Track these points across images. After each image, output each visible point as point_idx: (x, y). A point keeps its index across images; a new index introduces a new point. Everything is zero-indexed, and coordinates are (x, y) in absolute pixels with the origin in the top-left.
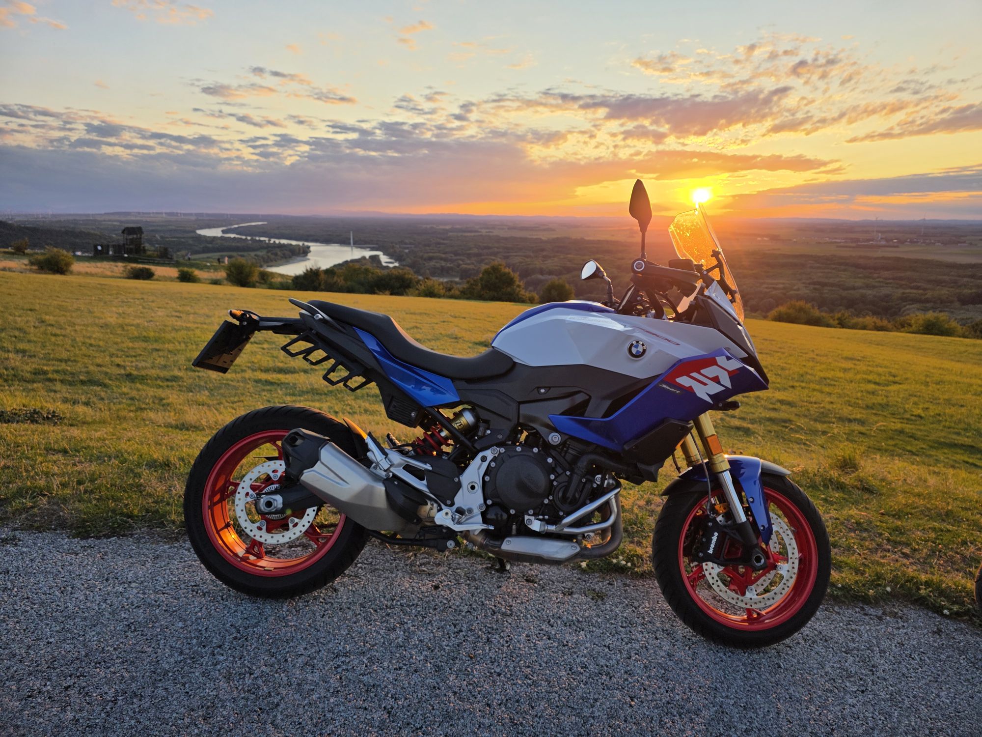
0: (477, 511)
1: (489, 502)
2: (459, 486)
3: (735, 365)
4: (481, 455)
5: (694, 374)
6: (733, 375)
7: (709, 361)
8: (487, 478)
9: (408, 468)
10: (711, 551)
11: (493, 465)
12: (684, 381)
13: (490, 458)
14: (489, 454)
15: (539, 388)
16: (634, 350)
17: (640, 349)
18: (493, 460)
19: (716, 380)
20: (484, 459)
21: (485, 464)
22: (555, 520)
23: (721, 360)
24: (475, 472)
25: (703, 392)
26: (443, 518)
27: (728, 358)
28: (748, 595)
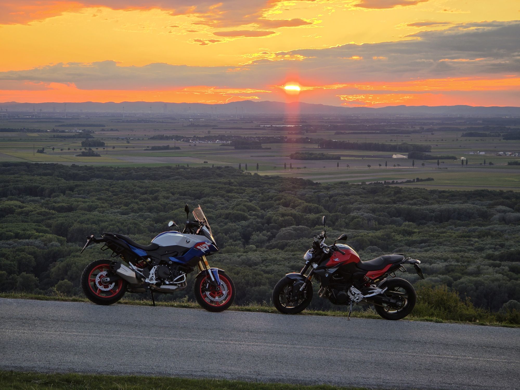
0: (154, 279)
1: (157, 277)
2: (150, 274)
3: (209, 244)
4: (154, 267)
5: (200, 246)
6: (209, 246)
7: (204, 243)
8: (156, 272)
9: (138, 270)
10: (207, 288)
11: (157, 269)
12: (198, 247)
13: (156, 268)
14: (156, 267)
15: (166, 251)
16: (187, 241)
17: (189, 241)
18: (157, 268)
19: (205, 247)
20: (155, 268)
21: (155, 269)
22: (172, 280)
23: (206, 243)
24: (153, 271)
25: (203, 250)
26: (147, 281)
27: (208, 242)
28: (216, 298)
